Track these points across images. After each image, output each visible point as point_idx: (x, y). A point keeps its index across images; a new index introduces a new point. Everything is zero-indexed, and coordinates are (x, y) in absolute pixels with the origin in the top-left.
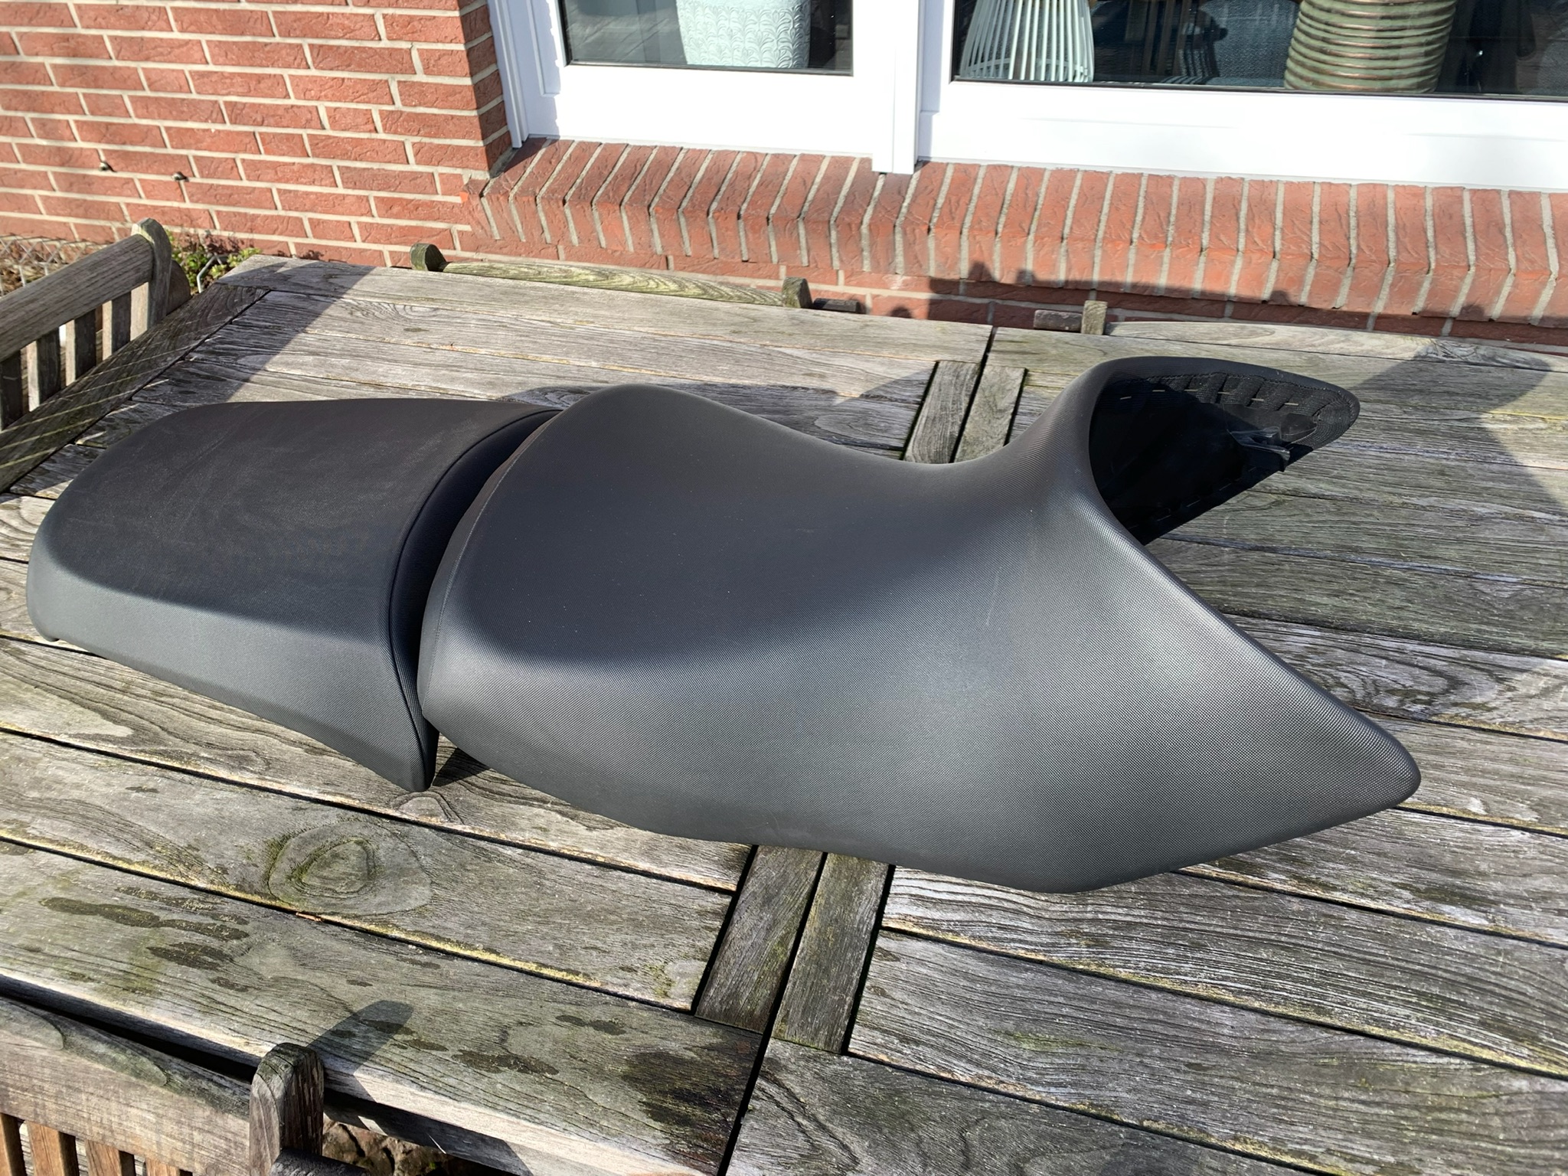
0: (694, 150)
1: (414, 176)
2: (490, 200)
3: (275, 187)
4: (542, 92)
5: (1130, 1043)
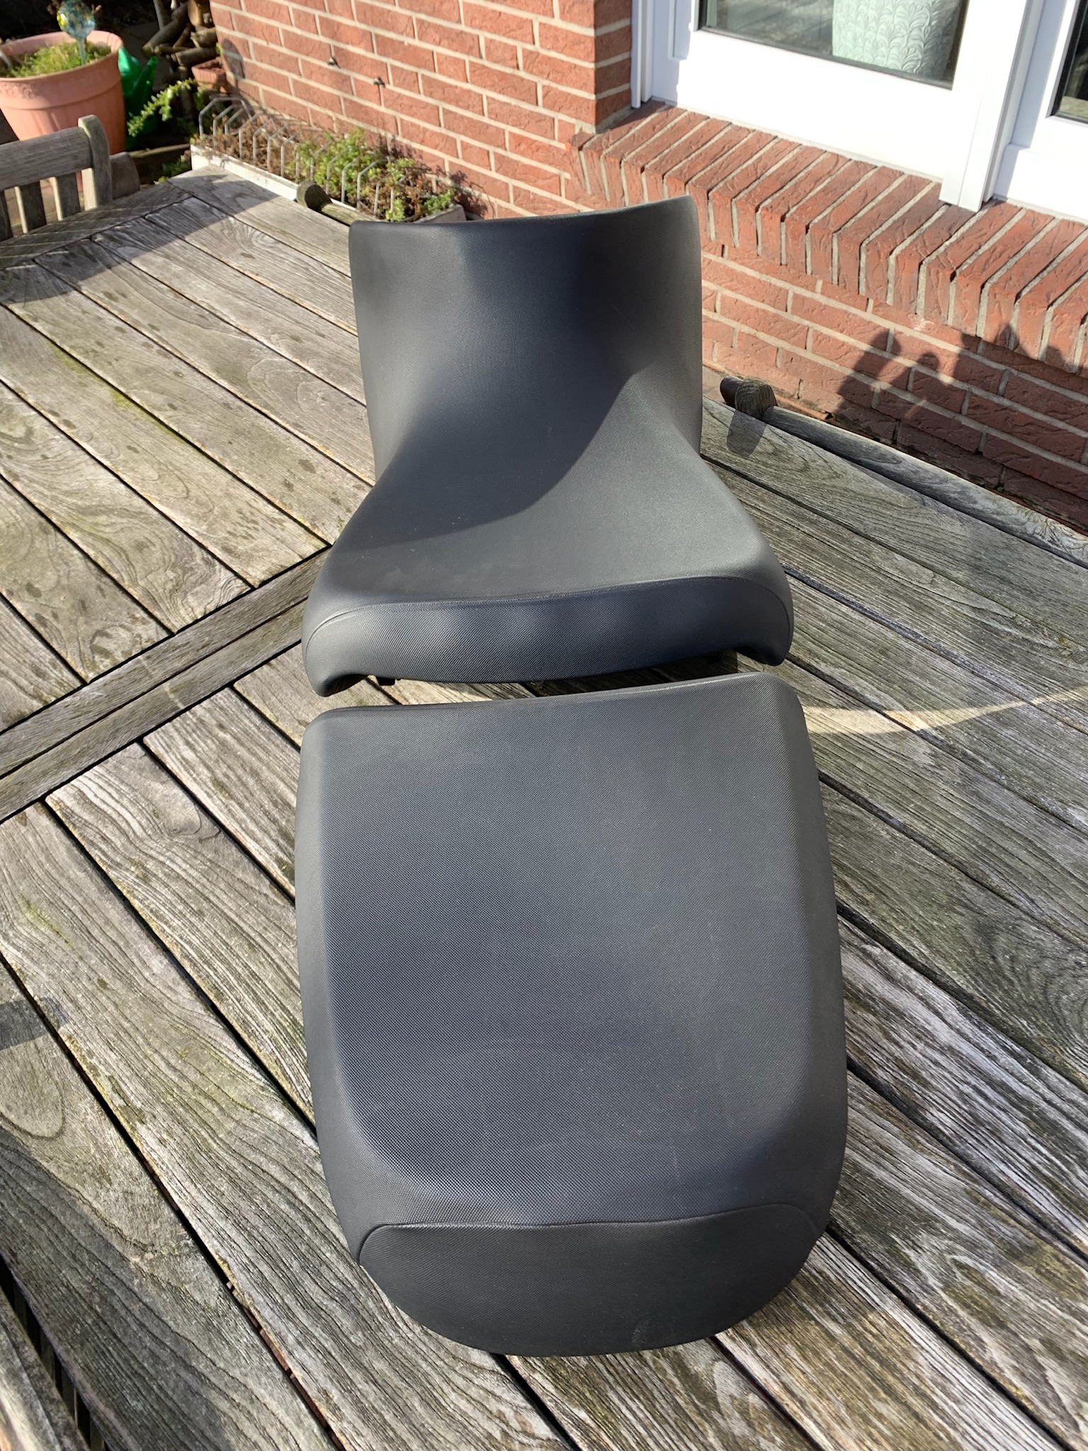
0: (787, 141)
1: (540, 118)
2: (586, 154)
3: (443, 105)
4: (669, 55)
5: (85, 948)
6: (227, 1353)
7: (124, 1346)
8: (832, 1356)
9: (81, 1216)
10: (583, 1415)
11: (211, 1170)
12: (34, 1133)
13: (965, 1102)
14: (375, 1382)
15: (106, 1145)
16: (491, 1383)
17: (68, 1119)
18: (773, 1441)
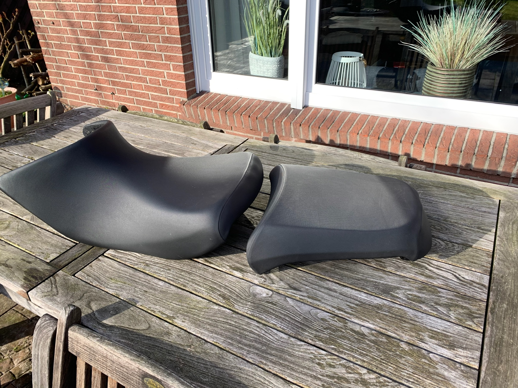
1: (169, 98)
2: (186, 106)
3: (135, 98)
4: (206, 79)
5: (136, 285)
6: (227, 361)
7: (195, 368)
8: (388, 319)
9: (166, 344)
10: (333, 347)
11: (202, 324)
12: (141, 329)
13: (395, 264)
14: (274, 356)
15: (166, 327)
16: (305, 347)
17: (150, 324)
18: (383, 338)
